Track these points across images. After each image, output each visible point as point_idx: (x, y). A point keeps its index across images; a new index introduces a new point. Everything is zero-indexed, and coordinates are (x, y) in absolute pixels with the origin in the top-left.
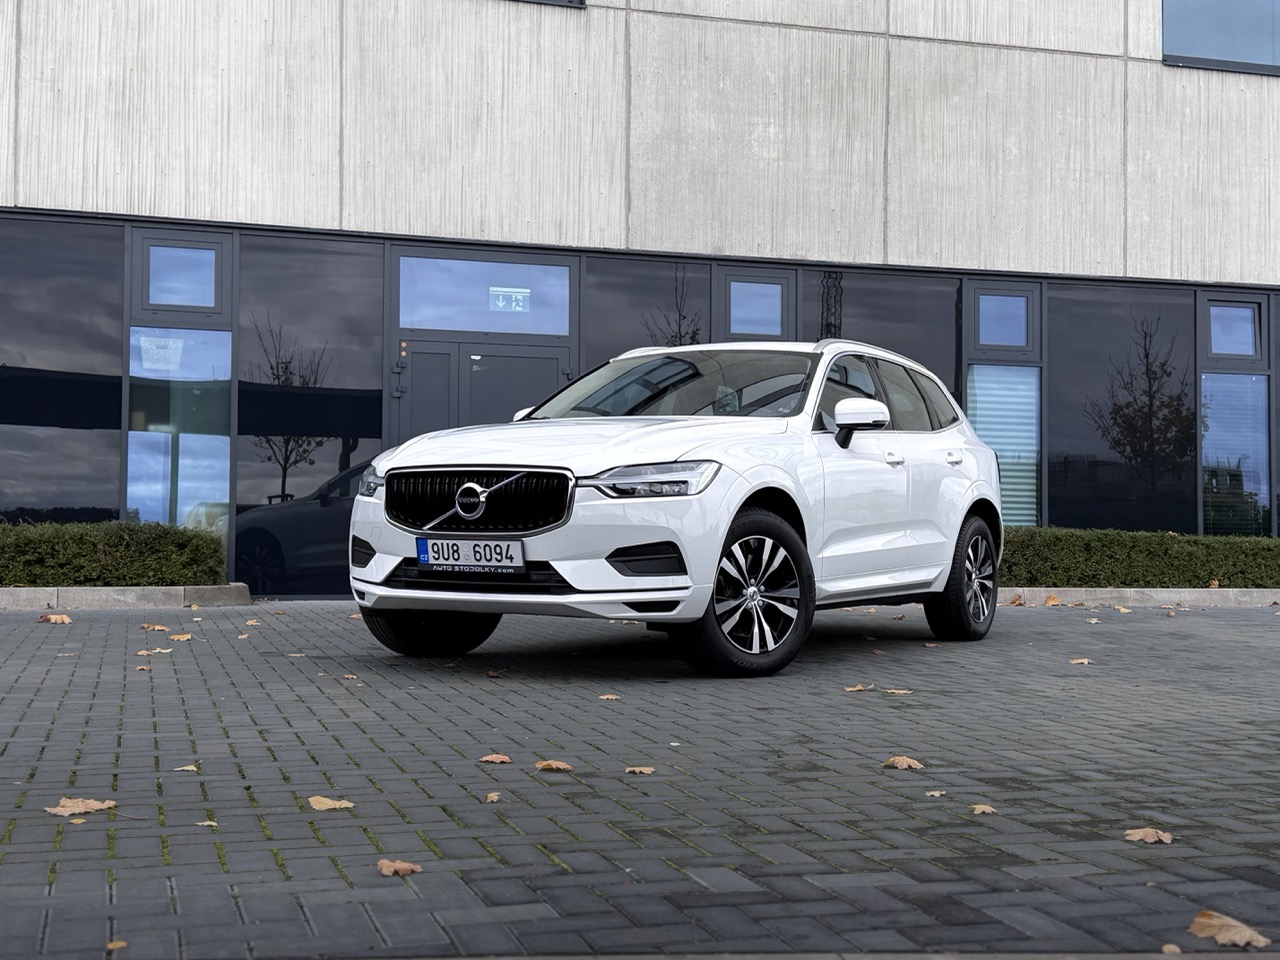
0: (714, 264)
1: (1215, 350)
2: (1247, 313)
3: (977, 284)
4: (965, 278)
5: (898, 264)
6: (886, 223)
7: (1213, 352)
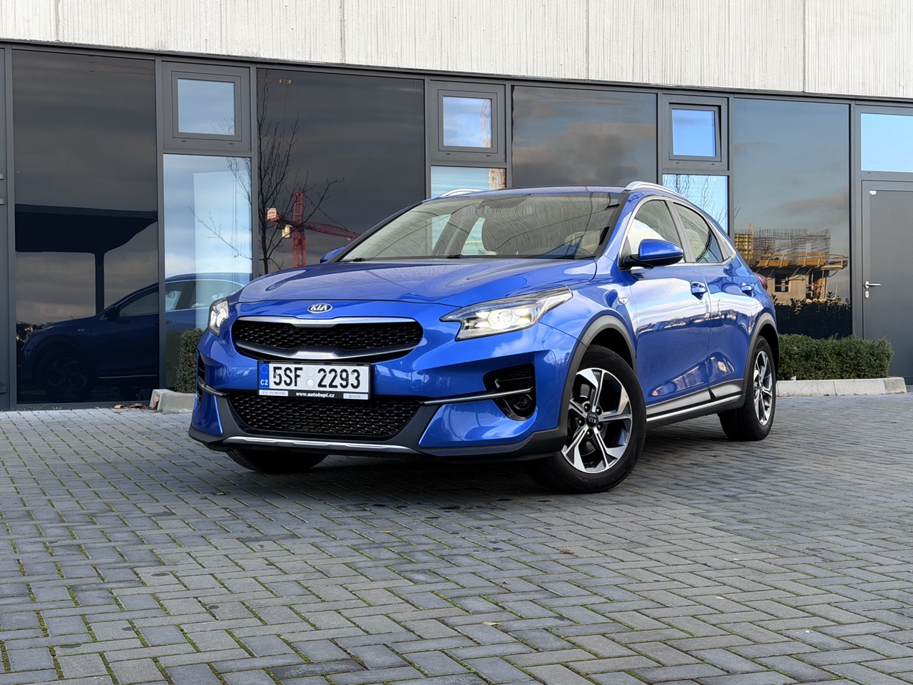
0: (158, 60)
1: (677, 152)
2: (708, 116)
3: (439, 85)
4: (427, 78)
5: (357, 63)
6: (342, 21)
7: (674, 154)
